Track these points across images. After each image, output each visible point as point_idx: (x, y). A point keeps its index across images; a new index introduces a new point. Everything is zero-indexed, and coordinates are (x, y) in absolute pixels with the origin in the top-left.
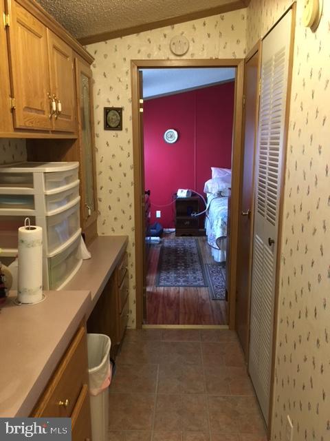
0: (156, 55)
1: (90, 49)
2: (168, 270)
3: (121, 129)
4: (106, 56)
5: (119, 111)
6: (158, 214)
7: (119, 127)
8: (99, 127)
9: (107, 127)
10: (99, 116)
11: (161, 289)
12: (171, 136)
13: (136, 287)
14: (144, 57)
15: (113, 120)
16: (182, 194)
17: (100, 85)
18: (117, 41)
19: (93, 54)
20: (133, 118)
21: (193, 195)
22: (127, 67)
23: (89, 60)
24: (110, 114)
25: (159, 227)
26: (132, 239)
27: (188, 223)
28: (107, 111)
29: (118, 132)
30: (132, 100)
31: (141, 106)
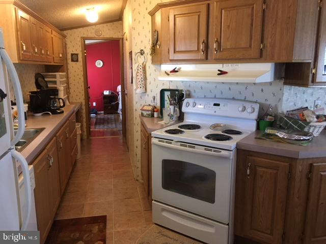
0: (90, 35)
1: (65, 32)
2: (100, 124)
3: (78, 61)
4: (71, 35)
5: (77, 55)
6: (94, 104)
7: (77, 61)
8: (69, 61)
9: (73, 61)
10: (69, 56)
11: (96, 130)
12: (99, 64)
13: (86, 122)
14: (86, 36)
15: (74, 58)
16: (106, 93)
17: (69, 45)
18: (75, 30)
19: (66, 34)
20: (82, 57)
21: (112, 93)
22: (79, 39)
23: (65, 37)
24: (73, 56)
25: (95, 110)
26: (84, 103)
27: (110, 107)
28: (72, 55)
29: (77, 63)
30: (82, 51)
31: (85, 53)
